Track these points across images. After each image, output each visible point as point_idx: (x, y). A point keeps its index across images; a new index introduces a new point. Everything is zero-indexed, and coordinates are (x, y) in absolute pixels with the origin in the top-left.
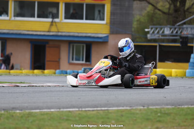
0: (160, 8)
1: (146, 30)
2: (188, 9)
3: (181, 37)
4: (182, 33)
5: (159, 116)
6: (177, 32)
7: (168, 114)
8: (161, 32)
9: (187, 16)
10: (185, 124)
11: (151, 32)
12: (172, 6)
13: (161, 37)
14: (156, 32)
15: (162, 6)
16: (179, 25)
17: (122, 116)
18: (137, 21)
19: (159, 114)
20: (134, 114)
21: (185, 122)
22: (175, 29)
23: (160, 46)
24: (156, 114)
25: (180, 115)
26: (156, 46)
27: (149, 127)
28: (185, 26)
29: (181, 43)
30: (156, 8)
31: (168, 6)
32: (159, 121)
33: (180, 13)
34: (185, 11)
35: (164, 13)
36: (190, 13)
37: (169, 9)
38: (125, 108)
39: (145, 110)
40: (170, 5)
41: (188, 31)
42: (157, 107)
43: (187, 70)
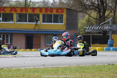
0: (92, 16)
1: (85, 27)
2: (107, 16)
3: (103, 31)
4: (103, 29)
5: (83, 70)
6: (101, 28)
7: (88, 69)
8: (92, 28)
9: (106, 19)
10: (96, 73)
11: (87, 28)
12: (98, 15)
13: (92, 31)
14: (90, 28)
15: (93, 15)
16: (102, 25)
17: (65, 69)
18: (81, 23)
19: (84, 69)
20: (71, 69)
21: (96, 72)
22: (100, 26)
23: (92, 35)
24: (82, 69)
25: (94, 69)
26: (90, 36)
27: (78, 75)
28: (105, 25)
29: (103, 34)
30: (90, 16)
31: (96, 15)
32: (83, 72)
33: (102, 18)
34: (105, 17)
35: (94, 18)
36: (108, 18)
37: (97, 16)
38: (67, 66)
39: (77, 67)
40: (97, 14)
41: (107, 28)
42: (83, 65)
43: (105, 48)
